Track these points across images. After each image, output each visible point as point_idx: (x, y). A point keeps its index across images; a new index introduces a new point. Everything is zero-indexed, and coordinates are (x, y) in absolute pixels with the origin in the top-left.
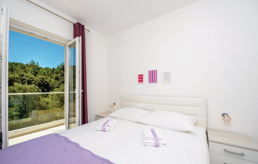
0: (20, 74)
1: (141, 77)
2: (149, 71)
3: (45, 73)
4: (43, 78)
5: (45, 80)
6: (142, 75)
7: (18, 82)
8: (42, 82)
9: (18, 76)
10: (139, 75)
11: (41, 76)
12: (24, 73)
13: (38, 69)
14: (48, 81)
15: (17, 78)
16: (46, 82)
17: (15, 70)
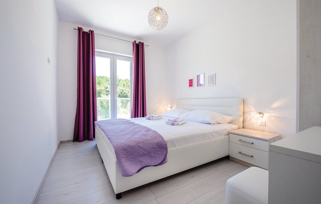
0: (105, 87)
1: (191, 81)
2: (197, 76)
3: (124, 85)
4: (123, 90)
5: (124, 91)
6: (192, 80)
7: (103, 94)
8: (122, 93)
9: (104, 89)
10: (190, 80)
11: (121, 88)
12: (107, 86)
13: (119, 81)
14: (127, 92)
15: (103, 90)
16: (125, 93)
17: (101, 83)
